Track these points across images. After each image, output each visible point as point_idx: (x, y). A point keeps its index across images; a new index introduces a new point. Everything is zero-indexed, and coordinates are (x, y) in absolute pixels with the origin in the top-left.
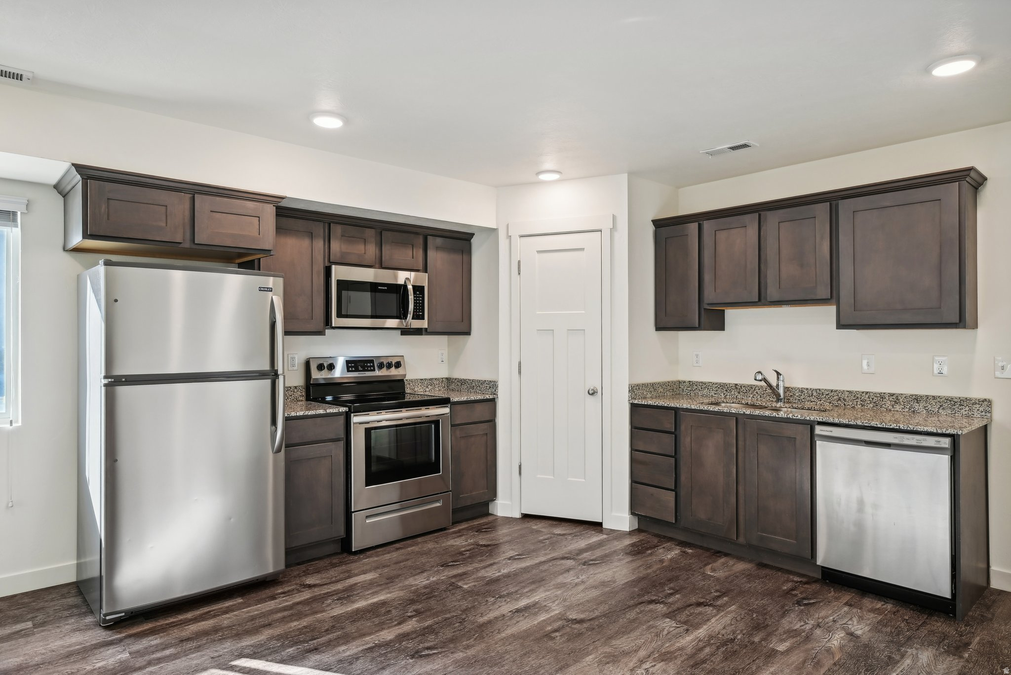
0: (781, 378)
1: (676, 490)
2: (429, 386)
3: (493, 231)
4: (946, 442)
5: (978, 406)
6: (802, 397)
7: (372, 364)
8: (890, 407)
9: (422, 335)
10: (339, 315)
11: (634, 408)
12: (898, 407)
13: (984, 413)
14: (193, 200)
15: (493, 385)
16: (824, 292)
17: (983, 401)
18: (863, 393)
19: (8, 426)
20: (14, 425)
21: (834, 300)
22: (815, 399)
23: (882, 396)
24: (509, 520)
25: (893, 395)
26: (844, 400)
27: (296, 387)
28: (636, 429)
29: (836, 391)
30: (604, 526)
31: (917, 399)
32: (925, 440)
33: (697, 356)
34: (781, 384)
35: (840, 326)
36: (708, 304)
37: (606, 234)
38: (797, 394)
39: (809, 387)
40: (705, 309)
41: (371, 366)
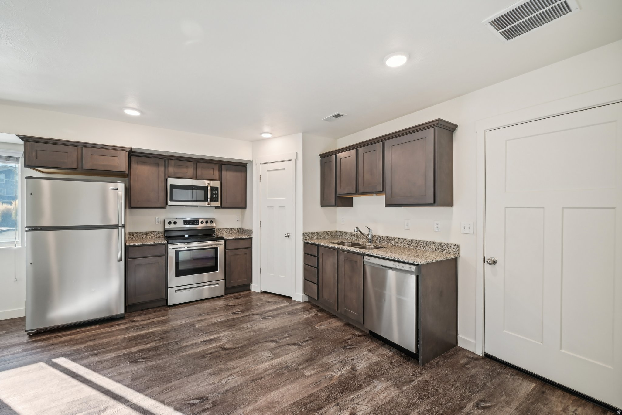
0: (370, 230)
1: (317, 284)
2: (230, 232)
3: (251, 162)
4: (413, 268)
5: (452, 248)
6: (381, 240)
7: (197, 222)
8: (415, 247)
9: (219, 209)
10: (171, 200)
11: (305, 244)
12: (418, 247)
13: (455, 252)
14: (82, 150)
15: (250, 232)
16: (380, 188)
17: (455, 246)
18: (404, 239)
19: (14, 247)
20: (17, 247)
21: (384, 192)
22: (385, 242)
23: (412, 241)
24: (257, 293)
25: (416, 241)
26: (397, 242)
27: (159, 232)
28: (306, 255)
29: (393, 238)
30: (293, 299)
31: (426, 243)
32: (405, 266)
33: (343, 219)
34: (370, 234)
35: (387, 205)
36: (339, 194)
37: (294, 161)
38: (379, 239)
39: (383, 235)
40: (338, 197)
41: (197, 223)
